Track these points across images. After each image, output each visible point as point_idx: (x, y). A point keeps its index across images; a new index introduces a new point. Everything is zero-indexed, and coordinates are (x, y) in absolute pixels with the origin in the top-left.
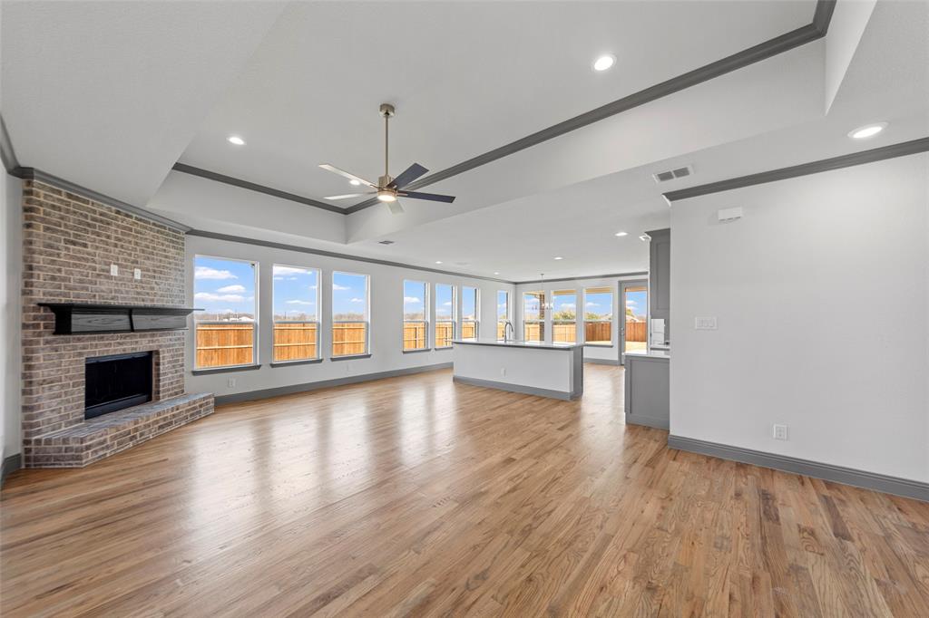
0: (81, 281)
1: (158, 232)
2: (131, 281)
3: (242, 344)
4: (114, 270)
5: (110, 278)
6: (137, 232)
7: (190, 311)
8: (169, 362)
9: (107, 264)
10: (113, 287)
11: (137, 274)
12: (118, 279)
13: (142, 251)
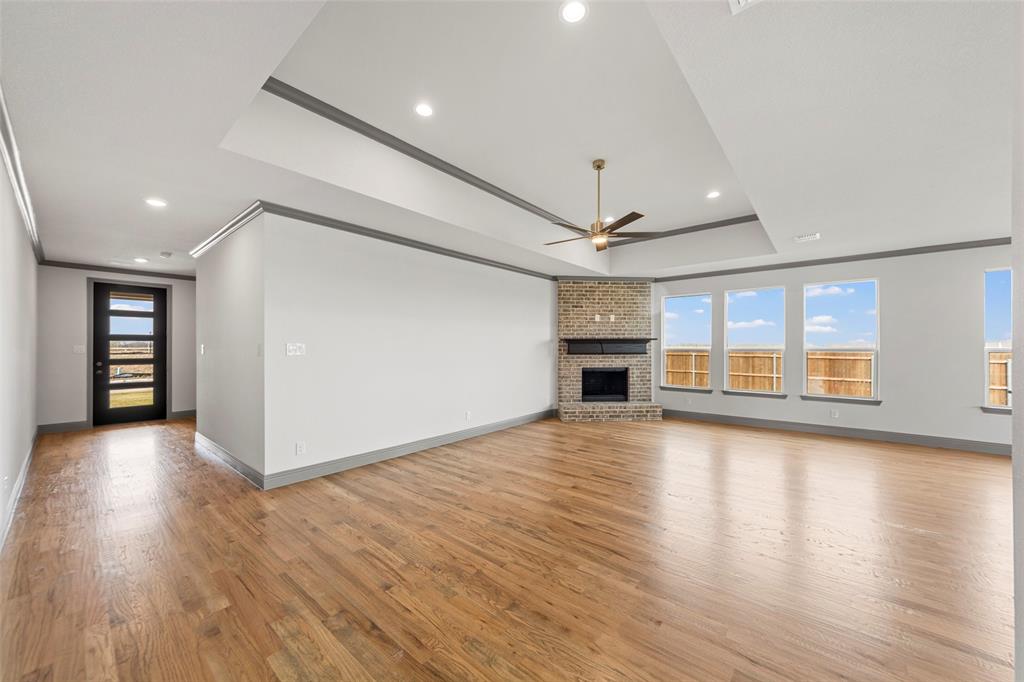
0: (580, 326)
1: (628, 288)
2: (608, 323)
3: (702, 370)
4: (598, 318)
5: (595, 322)
6: (612, 291)
7: (648, 340)
8: (637, 377)
9: (594, 315)
10: (597, 328)
11: (613, 318)
12: (600, 322)
13: (616, 303)
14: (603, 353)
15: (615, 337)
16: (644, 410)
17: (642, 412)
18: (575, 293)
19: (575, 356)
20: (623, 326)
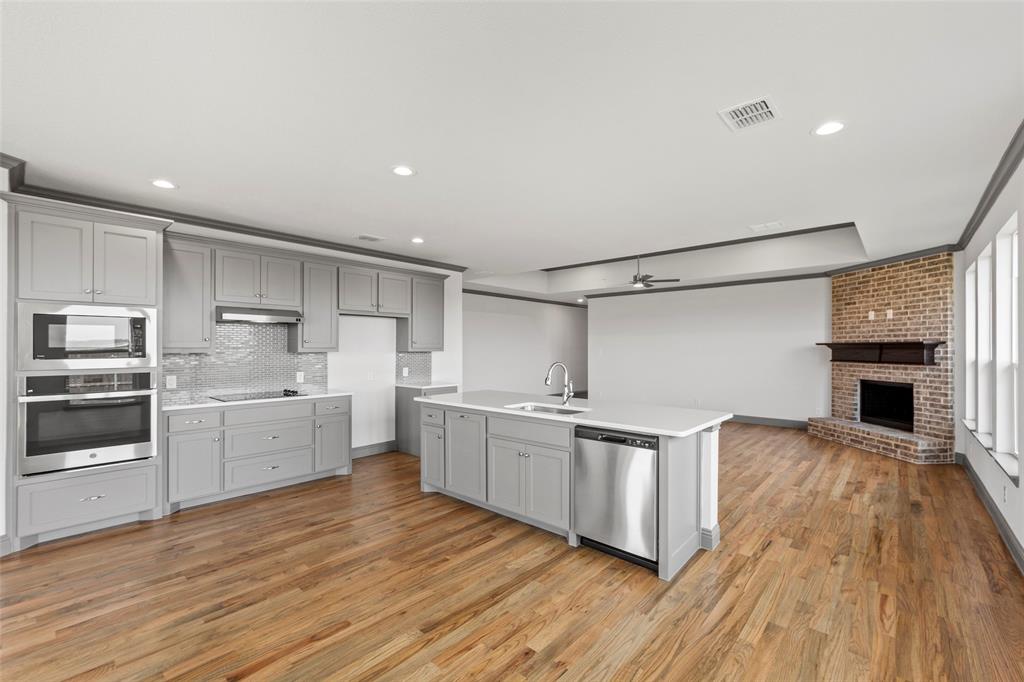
0: (852, 328)
1: (911, 268)
2: (885, 321)
4: (872, 316)
5: (869, 322)
6: (890, 278)
9: (867, 312)
10: (871, 329)
11: (890, 314)
12: (874, 321)
13: (895, 293)
14: (879, 362)
15: (894, 339)
16: (893, 443)
17: (889, 444)
18: (848, 288)
19: (847, 364)
20: (905, 324)
